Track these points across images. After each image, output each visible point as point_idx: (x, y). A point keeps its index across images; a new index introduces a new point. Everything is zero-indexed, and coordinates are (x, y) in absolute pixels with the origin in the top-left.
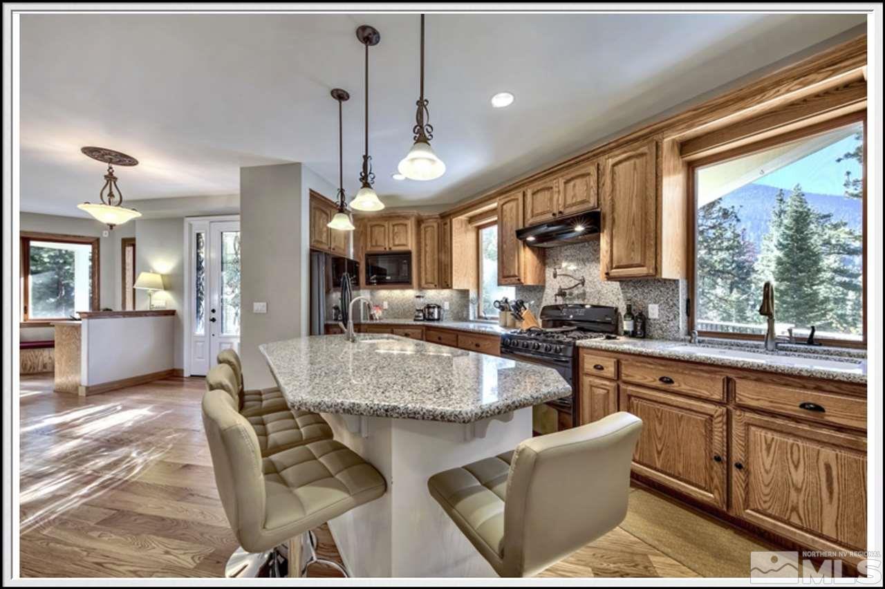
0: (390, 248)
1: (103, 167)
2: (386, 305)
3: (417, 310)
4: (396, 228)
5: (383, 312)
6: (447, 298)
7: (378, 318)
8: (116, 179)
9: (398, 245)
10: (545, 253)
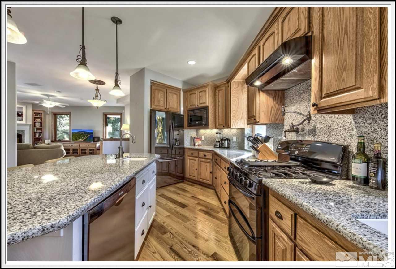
0: (198, 106)
1: (95, 86)
2: (203, 139)
3: (217, 141)
4: (201, 93)
5: (202, 142)
6: (235, 134)
7: (197, 145)
8: (99, 90)
9: (202, 104)
10: (284, 94)
